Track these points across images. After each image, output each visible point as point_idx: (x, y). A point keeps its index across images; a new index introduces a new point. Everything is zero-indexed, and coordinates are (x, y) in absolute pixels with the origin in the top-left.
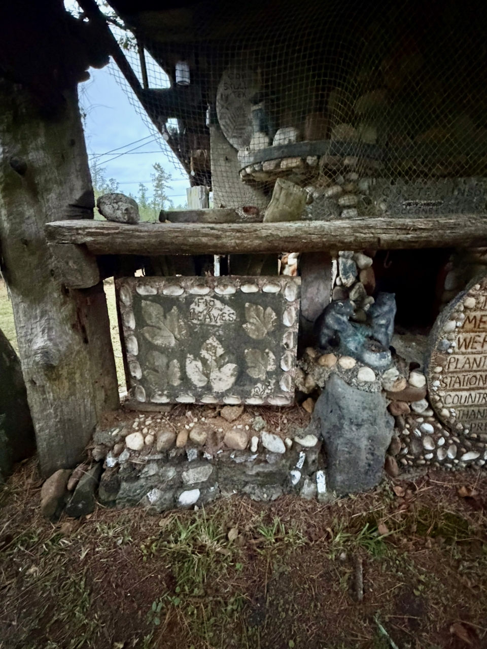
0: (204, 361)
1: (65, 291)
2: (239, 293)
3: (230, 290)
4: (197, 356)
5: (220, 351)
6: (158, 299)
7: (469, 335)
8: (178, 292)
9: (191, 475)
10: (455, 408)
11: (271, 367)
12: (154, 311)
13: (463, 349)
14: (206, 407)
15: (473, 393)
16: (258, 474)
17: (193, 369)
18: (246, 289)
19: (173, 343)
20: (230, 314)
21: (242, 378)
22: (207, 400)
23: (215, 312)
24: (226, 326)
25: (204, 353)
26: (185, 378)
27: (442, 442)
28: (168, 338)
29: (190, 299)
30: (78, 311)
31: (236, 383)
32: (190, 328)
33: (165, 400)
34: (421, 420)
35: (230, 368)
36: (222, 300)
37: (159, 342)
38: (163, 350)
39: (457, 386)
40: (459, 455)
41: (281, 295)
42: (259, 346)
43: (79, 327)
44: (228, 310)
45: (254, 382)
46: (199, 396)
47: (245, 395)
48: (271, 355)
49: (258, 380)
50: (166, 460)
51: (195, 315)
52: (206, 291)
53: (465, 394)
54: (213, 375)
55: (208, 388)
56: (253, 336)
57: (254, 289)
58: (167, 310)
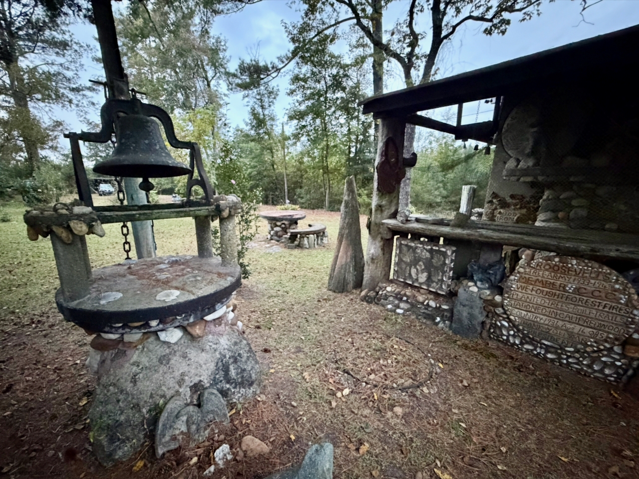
0: (417, 270)
1: (382, 238)
2: (432, 249)
3: (429, 247)
4: (415, 267)
5: (423, 267)
6: (407, 245)
7: (523, 285)
8: (413, 245)
9: (402, 305)
10: (519, 318)
11: (440, 278)
12: (405, 249)
13: (520, 290)
14: (416, 287)
15: (529, 314)
16: (424, 313)
17: (413, 271)
18: (434, 248)
19: (409, 261)
20: (428, 255)
21: (429, 280)
22: (416, 284)
23: (423, 254)
24: (427, 258)
25: (418, 267)
26: (410, 274)
27: (512, 333)
28: (407, 259)
29: (416, 248)
30: (384, 245)
31: (426, 280)
32: (415, 257)
33: (402, 280)
34: (501, 318)
35: (425, 274)
36: (426, 250)
37: (404, 259)
38: (405, 263)
39: (518, 307)
40: (522, 343)
41: (445, 252)
42: (437, 269)
43: (383, 249)
44: (428, 254)
45: (433, 282)
46: (413, 282)
47: (429, 286)
48: (441, 274)
49: (434, 282)
50: (396, 297)
51: (417, 253)
52: (421, 246)
53: (524, 312)
54: (420, 275)
55: (417, 280)
56: (435, 264)
57: (437, 248)
58: (409, 250)
